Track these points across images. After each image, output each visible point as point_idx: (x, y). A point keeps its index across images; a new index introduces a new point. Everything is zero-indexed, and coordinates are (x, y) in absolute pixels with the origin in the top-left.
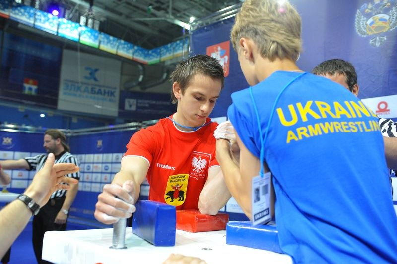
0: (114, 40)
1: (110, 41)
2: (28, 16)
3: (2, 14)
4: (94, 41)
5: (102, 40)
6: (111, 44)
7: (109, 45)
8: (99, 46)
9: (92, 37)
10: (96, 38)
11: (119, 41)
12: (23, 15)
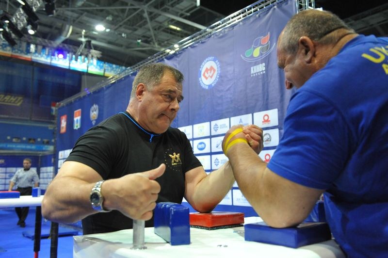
0: (116, 68)
1: (113, 68)
2: (45, 57)
3: (26, 58)
4: (100, 70)
5: (106, 68)
6: (115, 71)
7: (112, 72)
8: (104, 73)
9: (98, 67)
10: (101, 67)
11: (121, 68)
12: (42, 56)
